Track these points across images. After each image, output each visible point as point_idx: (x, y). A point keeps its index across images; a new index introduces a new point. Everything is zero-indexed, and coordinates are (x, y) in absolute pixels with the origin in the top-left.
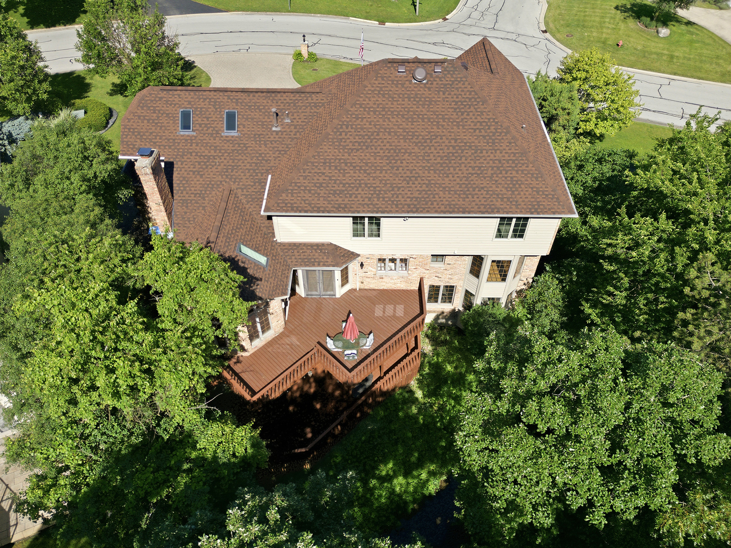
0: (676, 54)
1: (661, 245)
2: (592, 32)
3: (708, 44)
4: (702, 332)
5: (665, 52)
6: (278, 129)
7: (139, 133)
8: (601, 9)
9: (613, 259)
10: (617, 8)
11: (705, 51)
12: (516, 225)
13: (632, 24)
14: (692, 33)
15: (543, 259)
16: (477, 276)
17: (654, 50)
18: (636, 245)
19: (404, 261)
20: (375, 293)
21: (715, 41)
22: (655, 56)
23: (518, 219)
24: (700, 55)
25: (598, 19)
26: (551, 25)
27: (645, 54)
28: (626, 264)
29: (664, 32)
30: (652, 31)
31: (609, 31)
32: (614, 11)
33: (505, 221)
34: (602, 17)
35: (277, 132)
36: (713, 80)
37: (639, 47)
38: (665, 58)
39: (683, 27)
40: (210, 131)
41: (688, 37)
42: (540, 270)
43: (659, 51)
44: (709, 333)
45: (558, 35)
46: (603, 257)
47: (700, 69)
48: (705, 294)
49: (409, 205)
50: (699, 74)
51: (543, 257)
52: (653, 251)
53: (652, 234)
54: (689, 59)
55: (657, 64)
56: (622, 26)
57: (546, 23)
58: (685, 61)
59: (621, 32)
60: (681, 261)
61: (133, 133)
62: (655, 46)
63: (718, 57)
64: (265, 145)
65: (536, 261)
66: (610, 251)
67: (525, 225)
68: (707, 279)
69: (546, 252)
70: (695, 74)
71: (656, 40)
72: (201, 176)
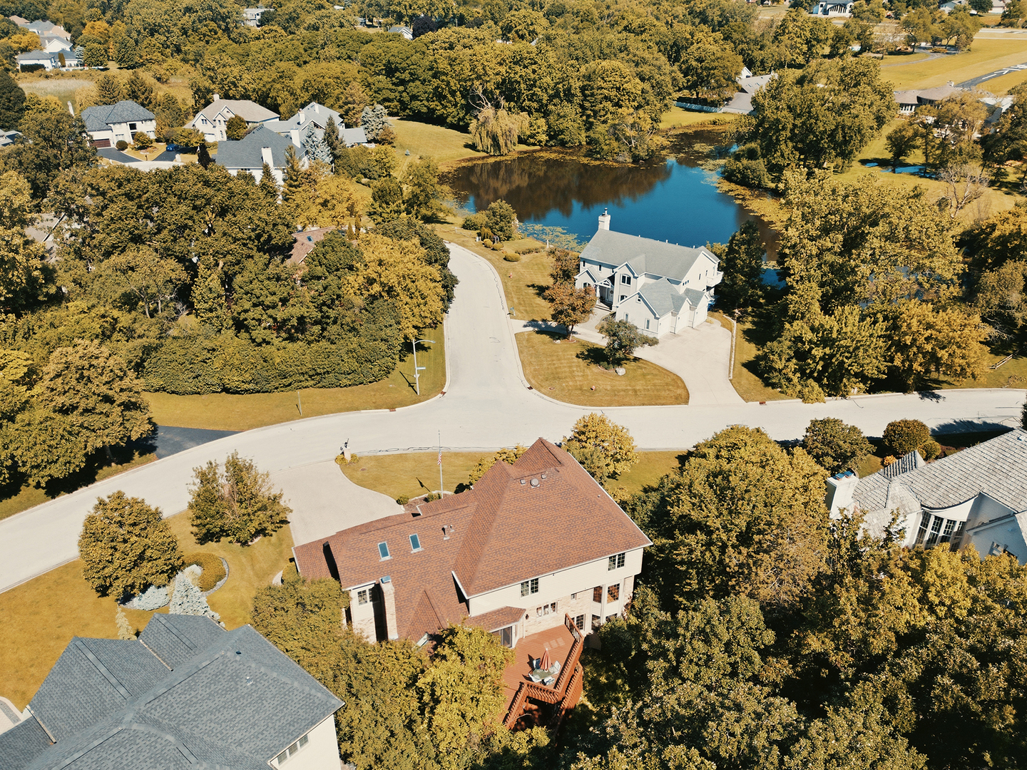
0: (638, 388)
1: (704, 548)
2: (567, 382)
3: (656, 375)
4: (743, 589)
5: (629, 388)
6: (448, 538)
7: (352, 569)
8: (565, 359)
9: (682, 562)
10: (577, 356)
11: (656, 381)
12: (619, 559)
13: (596, 369)
14: (641, 368)
15: (636, 577)
16: (600, 602)
17: (620, 388)
18: (691, 552)
19: (553, 605)
20: (536, 636)
21: (659, 371)
22: (622, 393)
23: (619, 555)
24: (655, 385)
25: (567, 370)
26: (533, 382)
27: (615, 392)
28: (690, 564)
29: (621, 371)
30: (611, 371)
31: (581, 378)
32: (576, 360)
33: (612, 559)
34: (570, 367)
35: (447, 540)
36: (671, 404)
37: (609, 388)
38: (630, 393)
39: (633, 363)
40: (402, 553)
41: (639, 371)
42: (636, 585)
43: (624, 388)
44: (746, 588)
45: (543, 390)
46: (677, 563)
47: (659, 397)
48: (736, 568)
49: (556, 565)
50: (659, 401)
51: (636, 576)
52: (701, 552)
53: (697, 543)
54: (648, 390)
55: (627, 399)
56: (588, 372)
57: (529, 381)
58: (646, 393)
59: (590, 377)
60: (717, 554)
61: (348, 570)
62: (622, 384)
63: (667, 384)
64: (442, 551)
65: (632, 579)
66: (679, 558)
67: (623, 558)
68: (735, 561)
69: (639, 571)
70: (657, 402)
71: (618, 379)
72: (405, 586)
